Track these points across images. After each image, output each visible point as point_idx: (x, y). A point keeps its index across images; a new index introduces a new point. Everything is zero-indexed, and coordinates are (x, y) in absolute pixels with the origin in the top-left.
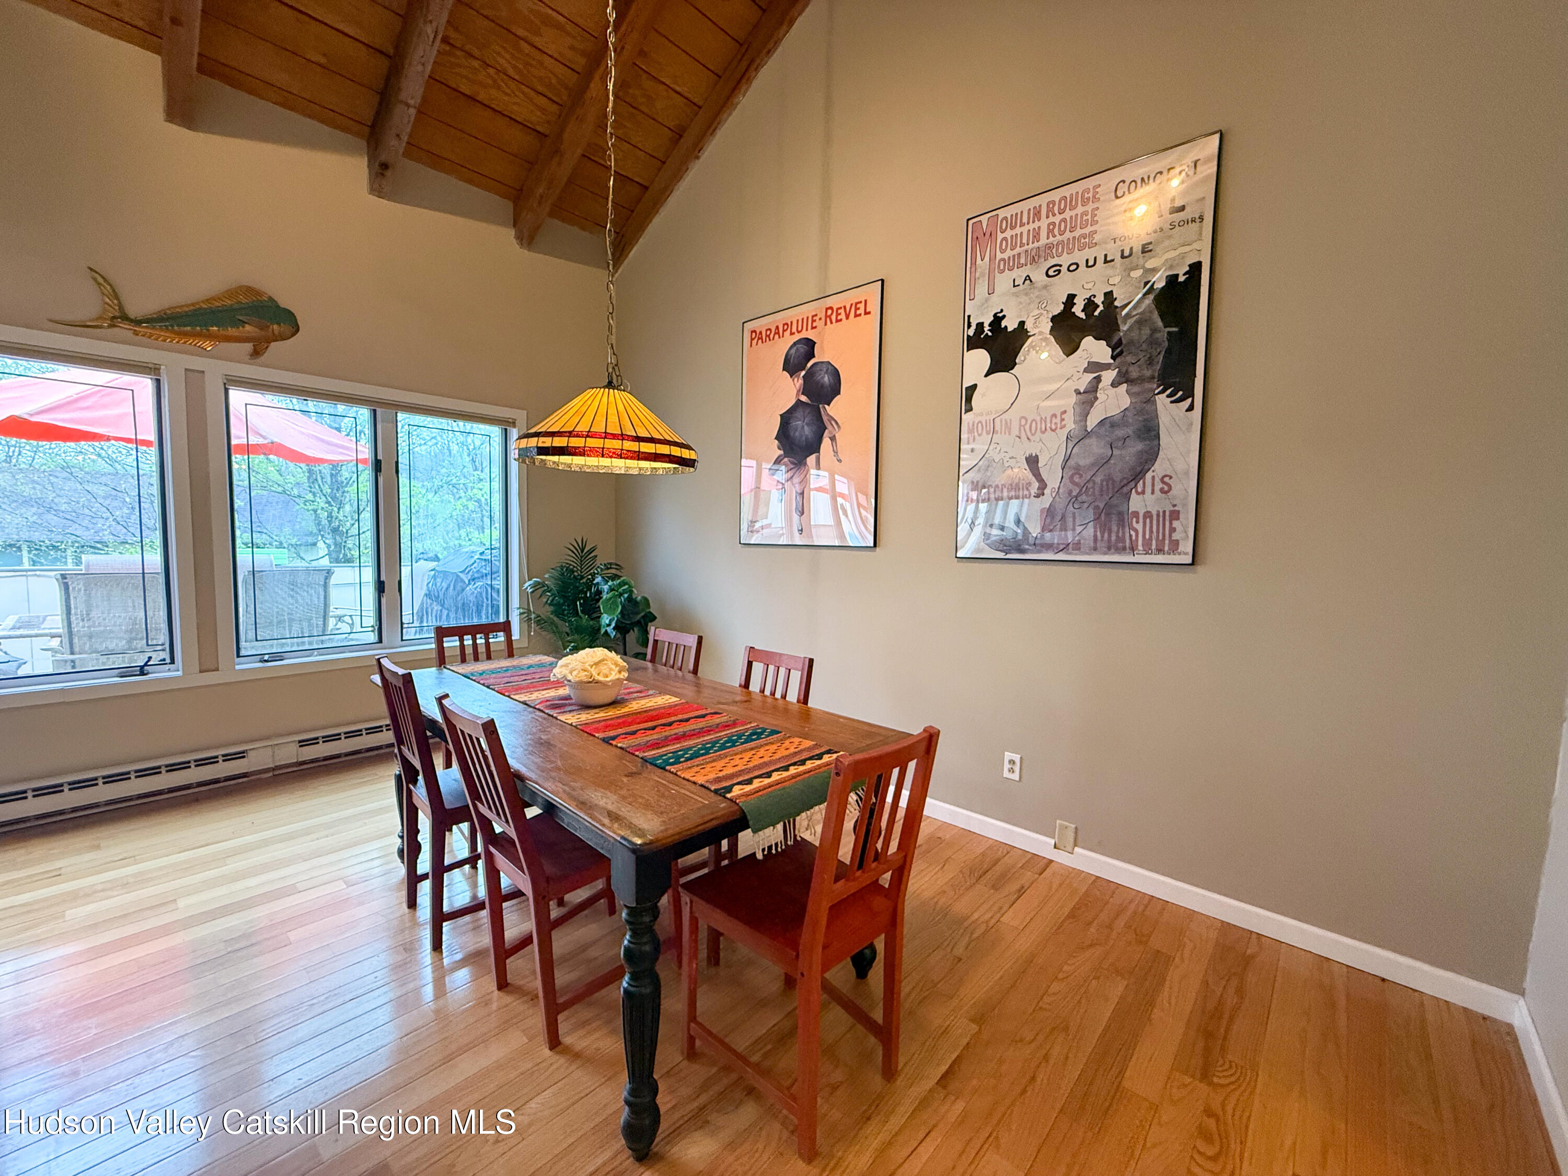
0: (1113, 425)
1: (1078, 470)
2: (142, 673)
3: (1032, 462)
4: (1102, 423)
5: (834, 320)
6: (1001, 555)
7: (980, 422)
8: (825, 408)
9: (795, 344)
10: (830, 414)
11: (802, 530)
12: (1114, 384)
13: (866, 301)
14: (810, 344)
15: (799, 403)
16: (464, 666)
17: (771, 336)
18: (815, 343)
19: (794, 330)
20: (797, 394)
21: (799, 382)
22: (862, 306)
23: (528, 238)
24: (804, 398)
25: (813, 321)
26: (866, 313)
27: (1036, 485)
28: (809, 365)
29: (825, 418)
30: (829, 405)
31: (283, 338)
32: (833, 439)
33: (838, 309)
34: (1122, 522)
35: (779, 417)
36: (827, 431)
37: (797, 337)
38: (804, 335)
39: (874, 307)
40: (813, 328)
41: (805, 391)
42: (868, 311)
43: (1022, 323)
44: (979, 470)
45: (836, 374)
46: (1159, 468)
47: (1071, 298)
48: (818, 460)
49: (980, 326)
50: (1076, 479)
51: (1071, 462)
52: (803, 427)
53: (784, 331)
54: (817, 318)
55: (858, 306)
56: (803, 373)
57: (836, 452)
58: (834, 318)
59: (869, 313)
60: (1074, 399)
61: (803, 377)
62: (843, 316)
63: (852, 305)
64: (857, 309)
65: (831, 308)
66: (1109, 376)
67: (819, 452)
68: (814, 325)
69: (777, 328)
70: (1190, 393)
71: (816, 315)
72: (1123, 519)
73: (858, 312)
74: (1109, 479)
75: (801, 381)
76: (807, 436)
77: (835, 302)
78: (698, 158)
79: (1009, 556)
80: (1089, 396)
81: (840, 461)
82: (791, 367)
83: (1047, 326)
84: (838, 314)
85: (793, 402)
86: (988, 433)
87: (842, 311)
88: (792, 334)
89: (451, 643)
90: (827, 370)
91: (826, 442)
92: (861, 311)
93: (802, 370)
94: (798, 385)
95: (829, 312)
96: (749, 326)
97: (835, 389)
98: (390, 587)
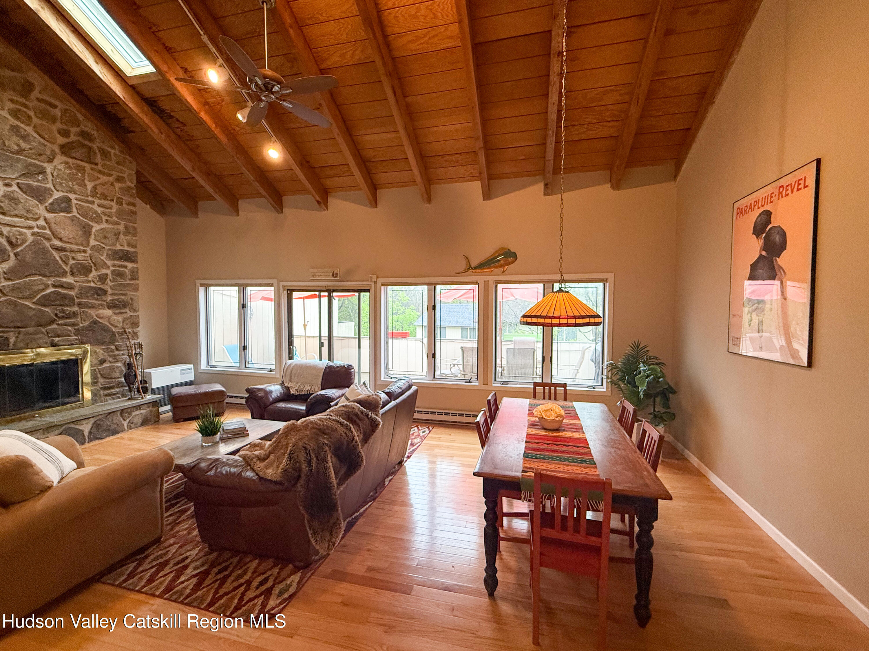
2: (470, 382)
5: (784, 195)
8: (776, 259)
9: (760, 215)
11: (762, 348)
13: (805, 177)
14: (768, 214)
15: (761, 256)
16: (544, 400)
17: (747, 211)
18: (771, 213)
19: (760, 205)
20: (760, 251)
21: (762, 242)
22: (802, 182)
23: (617, 185)
24: (764, 253)
25: (771, 197)
26: (806, 187)
28: (767, 229)
29: (776, 267)
30: (779, 258)
31: (513, 262)
32: (781, 281)
33: (787, 186)
35: (750, 267)
36: (777, 276)
37: (762, 209)
38: (766, 208)
39: (811, 182)
40: (771, 202)
41: (765, 248)
42: (806, 185)
45: (783, 235)
52: (763, 273)
53: (755, 206)
54: (773, 195)
55: (800, 182)
56: (764, 235)
58: (784, 193)
59: (807, 186)
61: (765, 237)
62: (789, 192)
63: (796, 182)
64: (799, 184)
65: (782, 186)
68: (772, 199)
69: (751, 204)
71: (773, 193)
73: (800, 187)
75: (762, 241)
77: (784, 182)
78: (714, 102)
81: (784, 297)
82: (758, 231)
84: (787, 190)
85: (757, 256)
87: (789, 188)
88: (759, 208)
89: (540, 389)
90: (778, 232)
92: (802, 186)
93: (763, 233)
94: (761, 244)
95: (781, 189)
96: (737, 205)
97: (783, 246)
98: (547, 359)
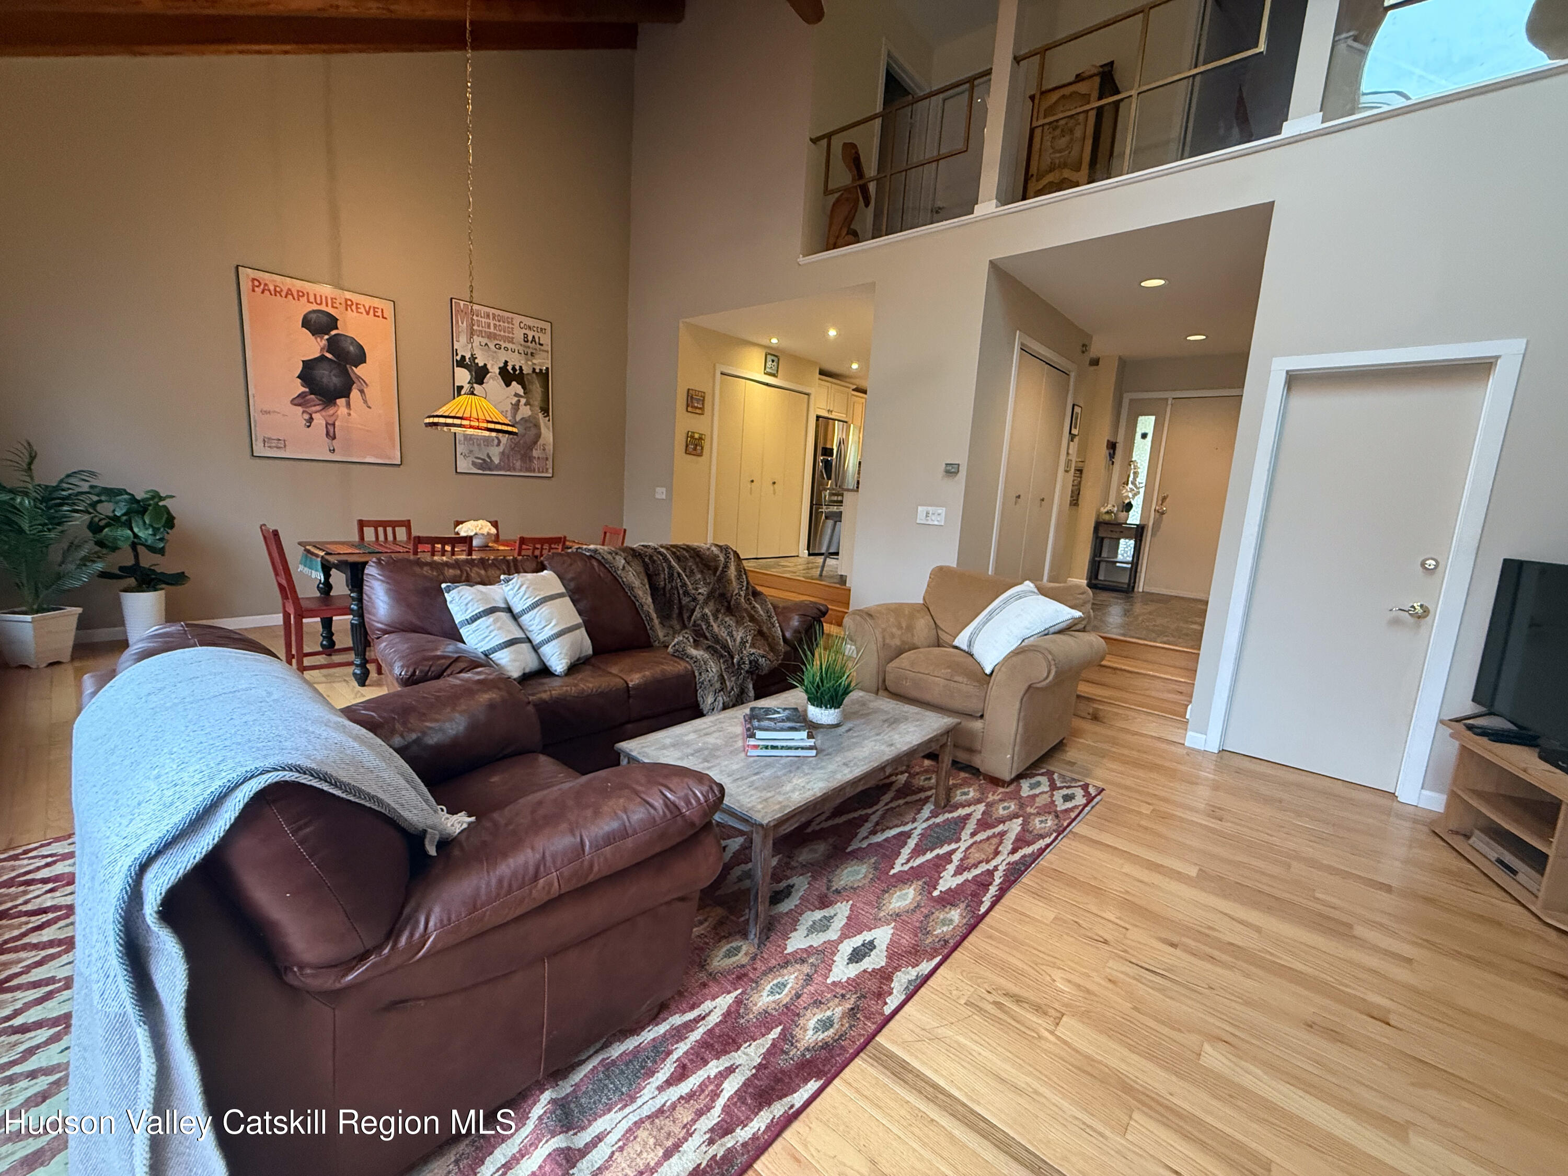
0: (526, 421)
4: (522, 419)
5: (354, 310)
8: (351, 368)
9: (313, 312)
10: (357, 373)
11: (333, 450)
12: (525, 405)
13: (382, 309)
14: (331, 318)
15: (323, 357)
17: (283, 294)
18: (337, 318)
20: (322, 349)
21: (323, 342)
22: (379, 311)
25: (333, 302)
28: (332, 333)
29: (352, 376)
30: (356, 367)
33: (357, 304)
34: (531, 461)
35: (301, 363)
36: (355, 386)
37: (316, 307)
38: (323, 308)
41: (330, 350)
42: (384, 316)
43: (485, 365)
45: (360, 348)
46: (541, 442)
47: (506, 363)
48: (348, 403)
49: (463, 357)
52: (330, 376)
53: (300, 296)
55: (376, 310)
56: (326, 337)
57: (365, 401)
59: (386, 318)
60: (510, 406)
61: (327, 340)
63: (370, 306)
65: (350, 300)
66: (523, 401)
67: (348, 397)
69: (290, 290)
70: (548, 415)
71: (335, 299)
72: (531, 459)
74: (525, 443)
75: (325, 342)
76: (335, 385)
77: (353, 297)
79: (485, 472)
80: (516, 407)
81: (369, 407)
82: (313, 329)
83: (497, 371)
84: (358, 307)
85: (316, 355)
90: (351, 343)
91: (355, 393)
92: (379, 314)
93: (325, 335)
94: (322, 344)
96: (248, 272)
97: (360, 359)
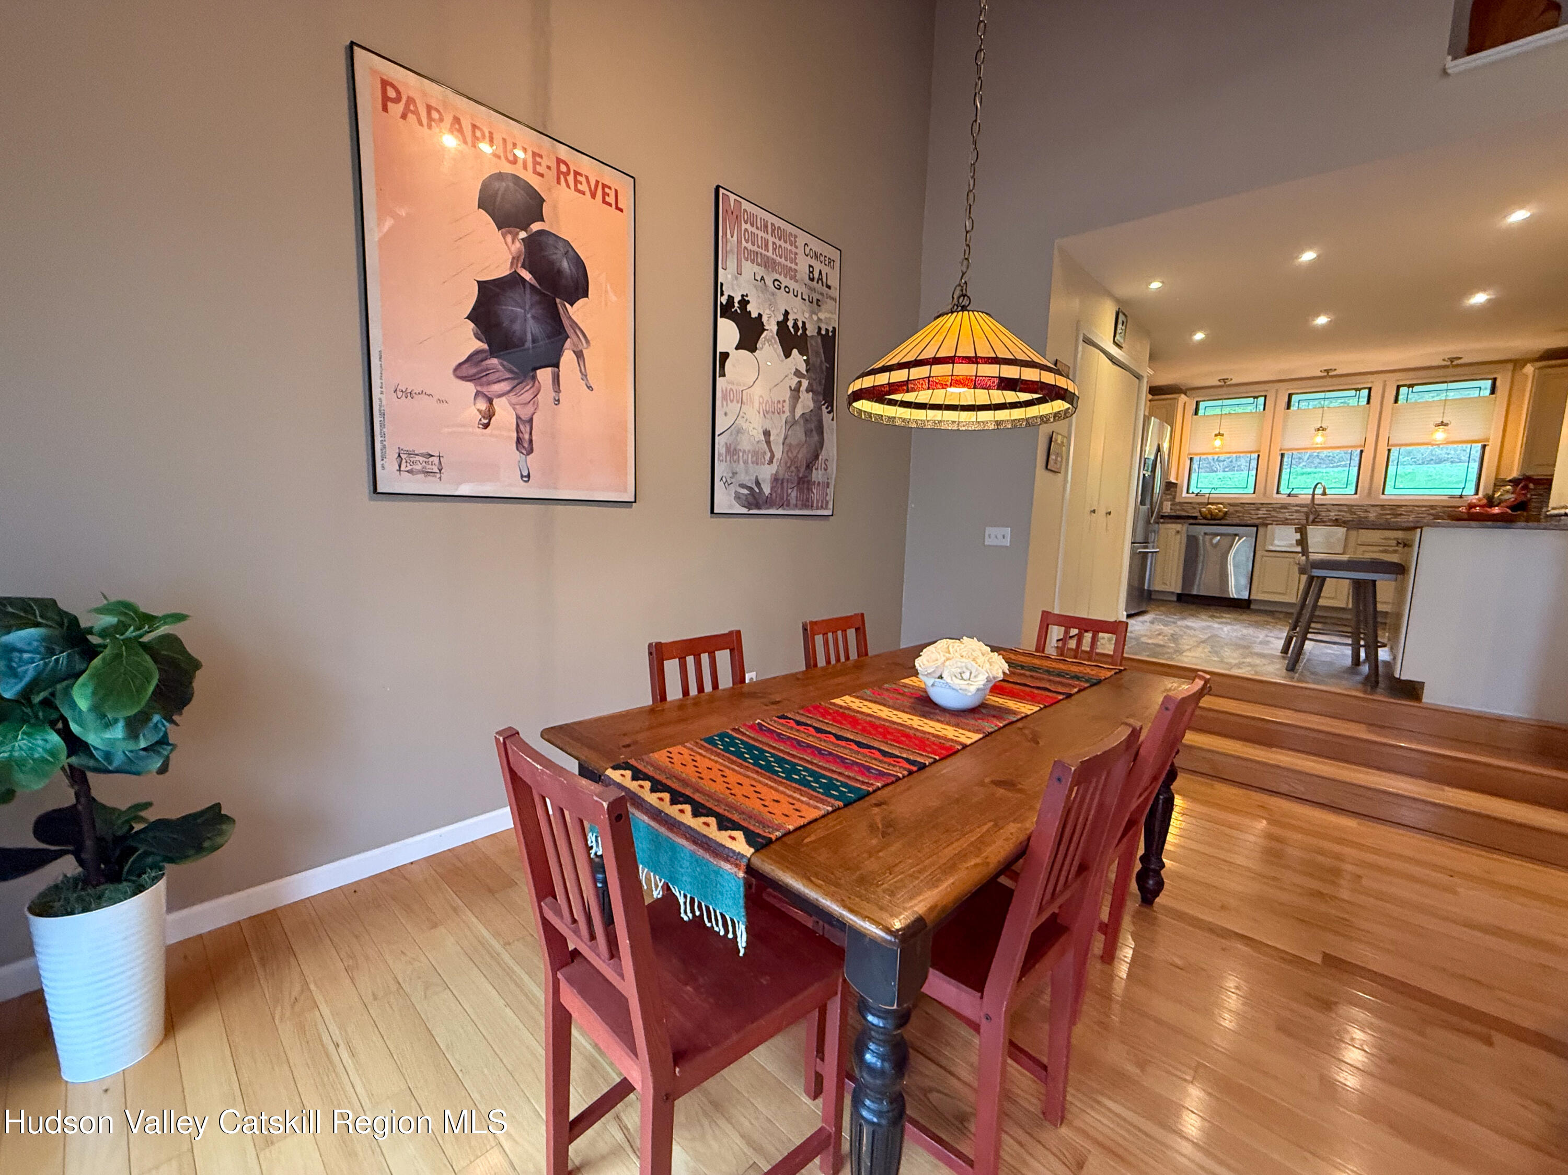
0: (807, 419)
1: (790, 445)
3: (767, 433)
4: (802, 416)
6: (745, 511)
7: (731, 389)
8: (564, 305)
9: (501, 176)
10: (573, 317)
11: (528, 476)
12: (807, 391)
13: (616, 191)
14: (535, 197)
15: (517, 278)
18: (544, 199)
20: (514, 260)
21: (517, 246)
22: (611, 194)
24: (526, 275)
27: (769, 455)
28: (534, 228)
30: (572, 305)
32: (579, 355)
34: (809, 490)
35: (476, 284)
36: (568, 343)
37: (505, 167)
40: (536, 173)
41: (528, 264)
42: (619, 206)
43: (760, 315)
44: (731, 434)
45: (581, 266)
46: (823, 456)
47: (786, 314)
48: (556, 379)
49: (730, 299)
50: (790, 454)
51: (788, 441)
52: (527, 320)
55: (607, 190)
56: (523, 235)
57: (584, 376)
60: (788, 393)
61: (524, 241)
64: (605, 193)
66: (805, 384)
67: (557, 368)
68: (538, 171)
72: (809, 486)
73: (607, 199)
74: (803, 458)
75: (520, 245)
76: (535, 339)
79: (751, 512)
80: (796, 393)
81: (591, 388)
83: (775, 329)
85: (506, 271)
86: (738, 402)
90: (564, 251)
91: (568, 357)
92: (611, 200)
93: (521, 230)
94: (514, 249)
97: (580, 287)
